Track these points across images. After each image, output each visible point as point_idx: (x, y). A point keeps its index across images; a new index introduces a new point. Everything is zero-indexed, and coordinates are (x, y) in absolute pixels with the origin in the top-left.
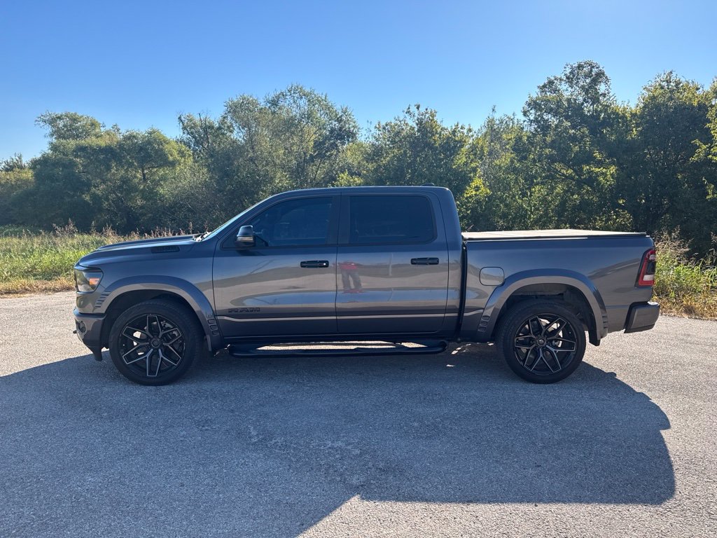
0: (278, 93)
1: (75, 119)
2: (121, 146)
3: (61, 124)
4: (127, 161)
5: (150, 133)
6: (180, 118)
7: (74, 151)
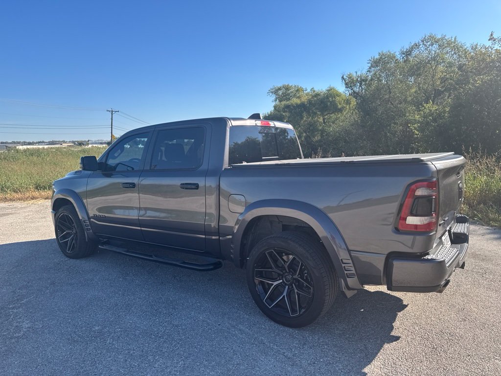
0: (412, 45)
1: (287, 89)
2: (310, 102)
3: (280, 93)
4: (313, 111)
5: (328, 91)
6: (343, 77)
7: (283, 109)
